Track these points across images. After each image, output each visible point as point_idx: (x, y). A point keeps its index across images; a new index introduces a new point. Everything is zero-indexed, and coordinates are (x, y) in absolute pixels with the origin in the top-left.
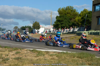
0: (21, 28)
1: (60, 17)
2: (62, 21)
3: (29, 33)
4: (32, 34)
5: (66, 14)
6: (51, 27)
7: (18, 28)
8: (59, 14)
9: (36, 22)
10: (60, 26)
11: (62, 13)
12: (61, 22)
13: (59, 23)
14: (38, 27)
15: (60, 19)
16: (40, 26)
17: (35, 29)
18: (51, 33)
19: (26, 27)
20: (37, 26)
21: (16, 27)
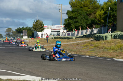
0: (17, 30)
1: (73, 12)
2: (76, 18)
3: (28, 37)
4: (33, 39)
5: (81, 7)
6: (60, 27)
7: (13, 31)
8: (71, 7)
9: (37, 21)
10: (73, 26)
11: (76, 6)
12: (75, 20)
13: (71, 21)
14: (41, 28)
15: (73, 15)
16: (43, 26)
17: (36, 31)
18: (59, 37)
19: (24, 29)
20: (39, 27)
21: (9, 29)
